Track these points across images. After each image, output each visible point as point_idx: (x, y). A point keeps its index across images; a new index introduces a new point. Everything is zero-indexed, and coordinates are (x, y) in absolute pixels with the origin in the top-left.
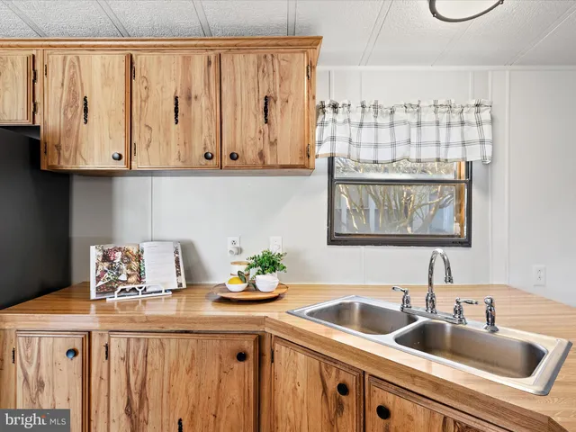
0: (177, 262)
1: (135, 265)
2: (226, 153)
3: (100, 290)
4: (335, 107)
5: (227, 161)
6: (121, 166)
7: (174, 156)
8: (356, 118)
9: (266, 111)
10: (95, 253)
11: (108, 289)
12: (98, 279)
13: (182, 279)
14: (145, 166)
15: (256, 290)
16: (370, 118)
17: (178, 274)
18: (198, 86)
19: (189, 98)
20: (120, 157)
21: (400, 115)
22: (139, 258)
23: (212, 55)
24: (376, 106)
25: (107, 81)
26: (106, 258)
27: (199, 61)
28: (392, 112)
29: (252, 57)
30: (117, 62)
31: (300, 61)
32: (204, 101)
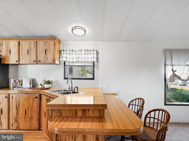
0: (30, 82)
1: (21, 83)
2: (38, 61)
3: (13, 87)
4: (64, 50)
5: (38, 62)
6: (17, 63)
7: (28, 61)
8: (68, 52)
9: (46, 52)
10: (12, 80)
11: (14, 87)
12: (13, 85)
13: (31, 86)
14: (22, 63)
15: (44, 87)
16: (71, 53)
17: (30, 85)
18: (32, 47)
19: (31, 50)
20: (17, 61)
21: (77, 52)
22: (22, 81)
23: (35, 41)
24: (72, 50)
25: (14, 46)
26: (14, 81)
27: (32, 42)
28: (76, 51)
29: (43, 42)
30: (16, 43)
31: (52, 43)
32: (33, 50)
